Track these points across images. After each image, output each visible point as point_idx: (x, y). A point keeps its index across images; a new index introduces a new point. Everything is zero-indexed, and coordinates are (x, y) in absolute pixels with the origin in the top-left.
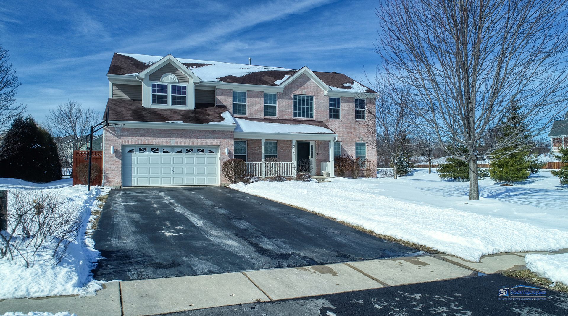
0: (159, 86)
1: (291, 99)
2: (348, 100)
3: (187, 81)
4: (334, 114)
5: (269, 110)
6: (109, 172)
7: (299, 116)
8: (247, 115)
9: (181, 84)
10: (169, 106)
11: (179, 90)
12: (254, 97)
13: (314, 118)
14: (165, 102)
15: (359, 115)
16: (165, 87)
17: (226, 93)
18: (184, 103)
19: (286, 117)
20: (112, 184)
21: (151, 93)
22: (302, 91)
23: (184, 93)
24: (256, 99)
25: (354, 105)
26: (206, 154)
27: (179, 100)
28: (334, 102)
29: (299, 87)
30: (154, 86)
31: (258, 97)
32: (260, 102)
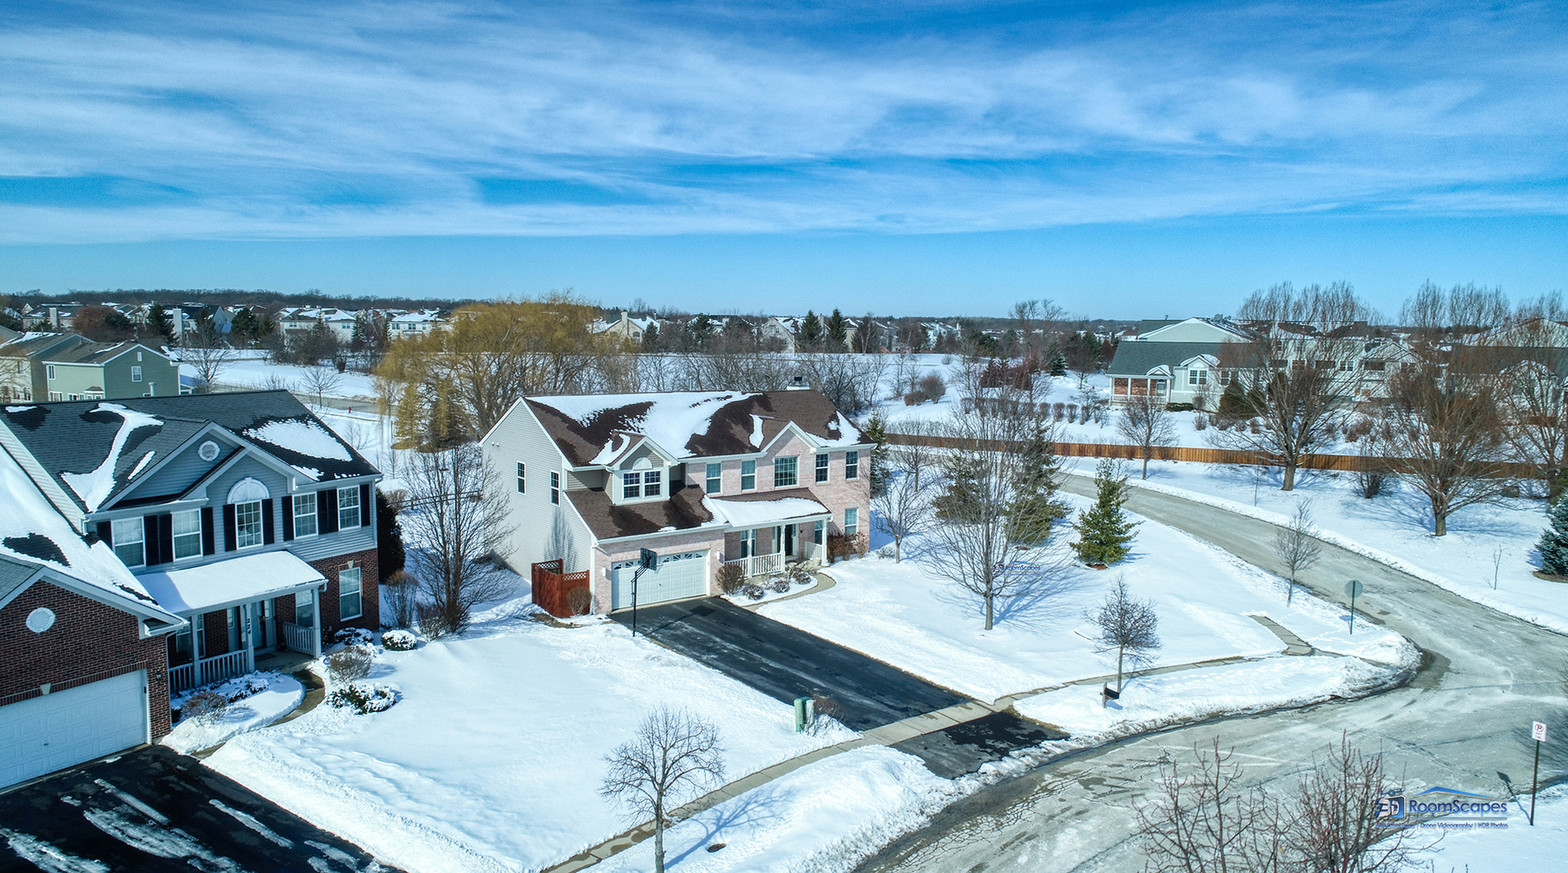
0: (632, 475)
1: (772, 464)
2: (837, 454)
3: (661, 464)
4: (821, 476)
5: (747, 482)
6: (599, 597)
7: (781, 485)
8: (721, 493)
9: (656, 470)
10: (643, 498)
11: (653, 477)
12: (730, 468)
13: (798, 485)
14: (637, 494)
15: (851, 472)
16: (638, 475)
17: (698, 468)
18: (658, 493)
19: (767, 489)
20: (603, 609)
21: (623, 486)
22: (785, 453)
23: (658, 480)
24: (732, 471)
25: (844, 461)
26: (694, 559)
27: (653, 490)
28: (822, 459)
29: (781, 447)
30: (626, 476)
31: (734, 468)
32: (737, 473)
